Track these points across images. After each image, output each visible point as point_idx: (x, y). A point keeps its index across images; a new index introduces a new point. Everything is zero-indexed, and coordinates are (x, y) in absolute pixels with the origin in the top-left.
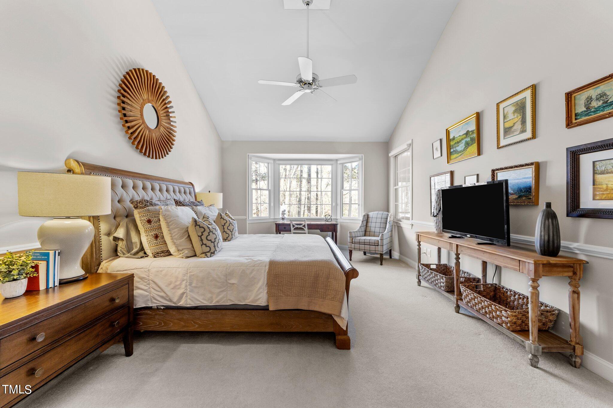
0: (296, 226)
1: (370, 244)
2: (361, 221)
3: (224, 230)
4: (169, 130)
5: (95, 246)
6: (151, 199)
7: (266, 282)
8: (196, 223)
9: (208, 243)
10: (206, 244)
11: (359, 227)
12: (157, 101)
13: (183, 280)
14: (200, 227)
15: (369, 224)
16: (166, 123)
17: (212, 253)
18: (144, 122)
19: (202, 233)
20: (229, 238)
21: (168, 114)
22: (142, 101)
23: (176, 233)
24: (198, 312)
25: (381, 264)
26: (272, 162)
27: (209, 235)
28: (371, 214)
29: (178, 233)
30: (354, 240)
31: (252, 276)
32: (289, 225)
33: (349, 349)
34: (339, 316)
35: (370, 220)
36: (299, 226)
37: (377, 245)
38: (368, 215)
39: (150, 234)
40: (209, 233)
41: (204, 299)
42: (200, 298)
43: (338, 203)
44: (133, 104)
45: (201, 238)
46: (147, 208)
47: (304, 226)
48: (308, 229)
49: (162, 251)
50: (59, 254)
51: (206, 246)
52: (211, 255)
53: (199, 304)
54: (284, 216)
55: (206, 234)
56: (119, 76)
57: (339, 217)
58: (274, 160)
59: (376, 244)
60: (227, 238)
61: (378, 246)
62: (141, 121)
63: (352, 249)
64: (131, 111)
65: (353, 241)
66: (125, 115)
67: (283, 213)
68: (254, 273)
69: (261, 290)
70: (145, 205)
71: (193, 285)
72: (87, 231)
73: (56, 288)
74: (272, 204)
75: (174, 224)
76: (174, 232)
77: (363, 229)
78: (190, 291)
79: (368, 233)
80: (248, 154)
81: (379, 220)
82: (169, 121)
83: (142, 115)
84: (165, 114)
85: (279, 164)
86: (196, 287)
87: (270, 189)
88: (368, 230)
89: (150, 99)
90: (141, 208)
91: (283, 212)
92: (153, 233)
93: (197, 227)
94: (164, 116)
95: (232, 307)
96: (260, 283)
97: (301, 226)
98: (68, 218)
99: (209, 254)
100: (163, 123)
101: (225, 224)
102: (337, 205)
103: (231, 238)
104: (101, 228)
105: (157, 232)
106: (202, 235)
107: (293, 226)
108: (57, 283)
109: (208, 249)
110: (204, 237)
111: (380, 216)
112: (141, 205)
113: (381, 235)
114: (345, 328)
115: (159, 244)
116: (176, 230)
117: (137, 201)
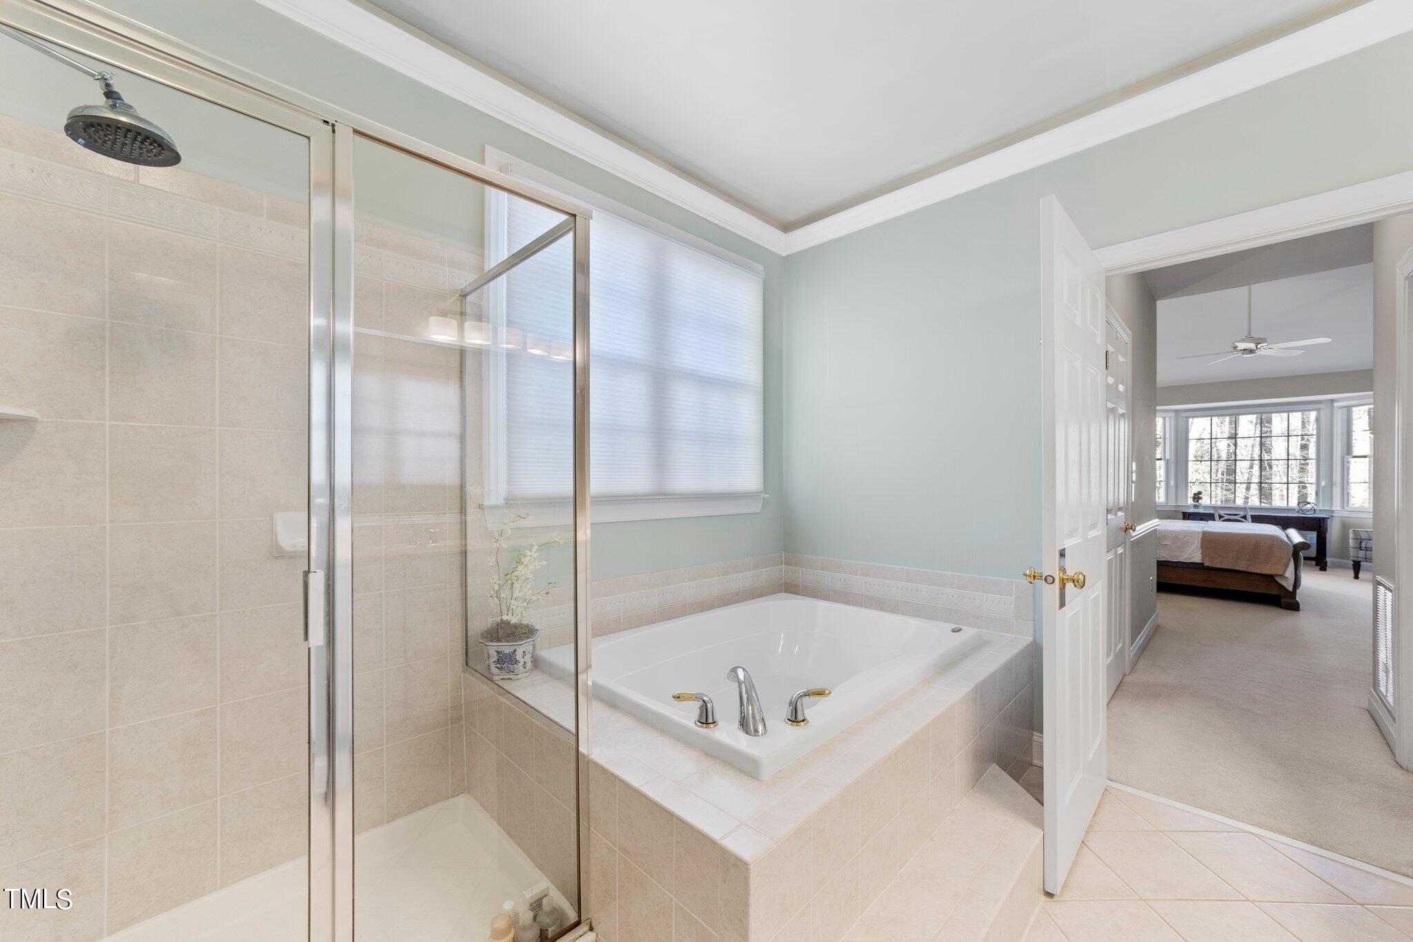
0: (1226, 518)
7: (1200, 545)
26: (1171, 414)
31: (1185, 539)
33: (1299, 611)
34: (1282, 576)
36: (1233, 517)
43: (1334, 480)
47: (1244, 517)
54: (1197, 501)
57: (1337, 506)
58: (1177, 411)
63: (1360, 559)
65: (1363, 546)
67: (1197, 497)
68: (1187, 538)
69: (1195, 551)
74: (1172, 483)
85: (1186, 417)
87: (1167, 457)
91: (1195, 494)
96: (1194, 546)
97: (1236, 517)
102: (1331, 484)
114: (1290, 589)
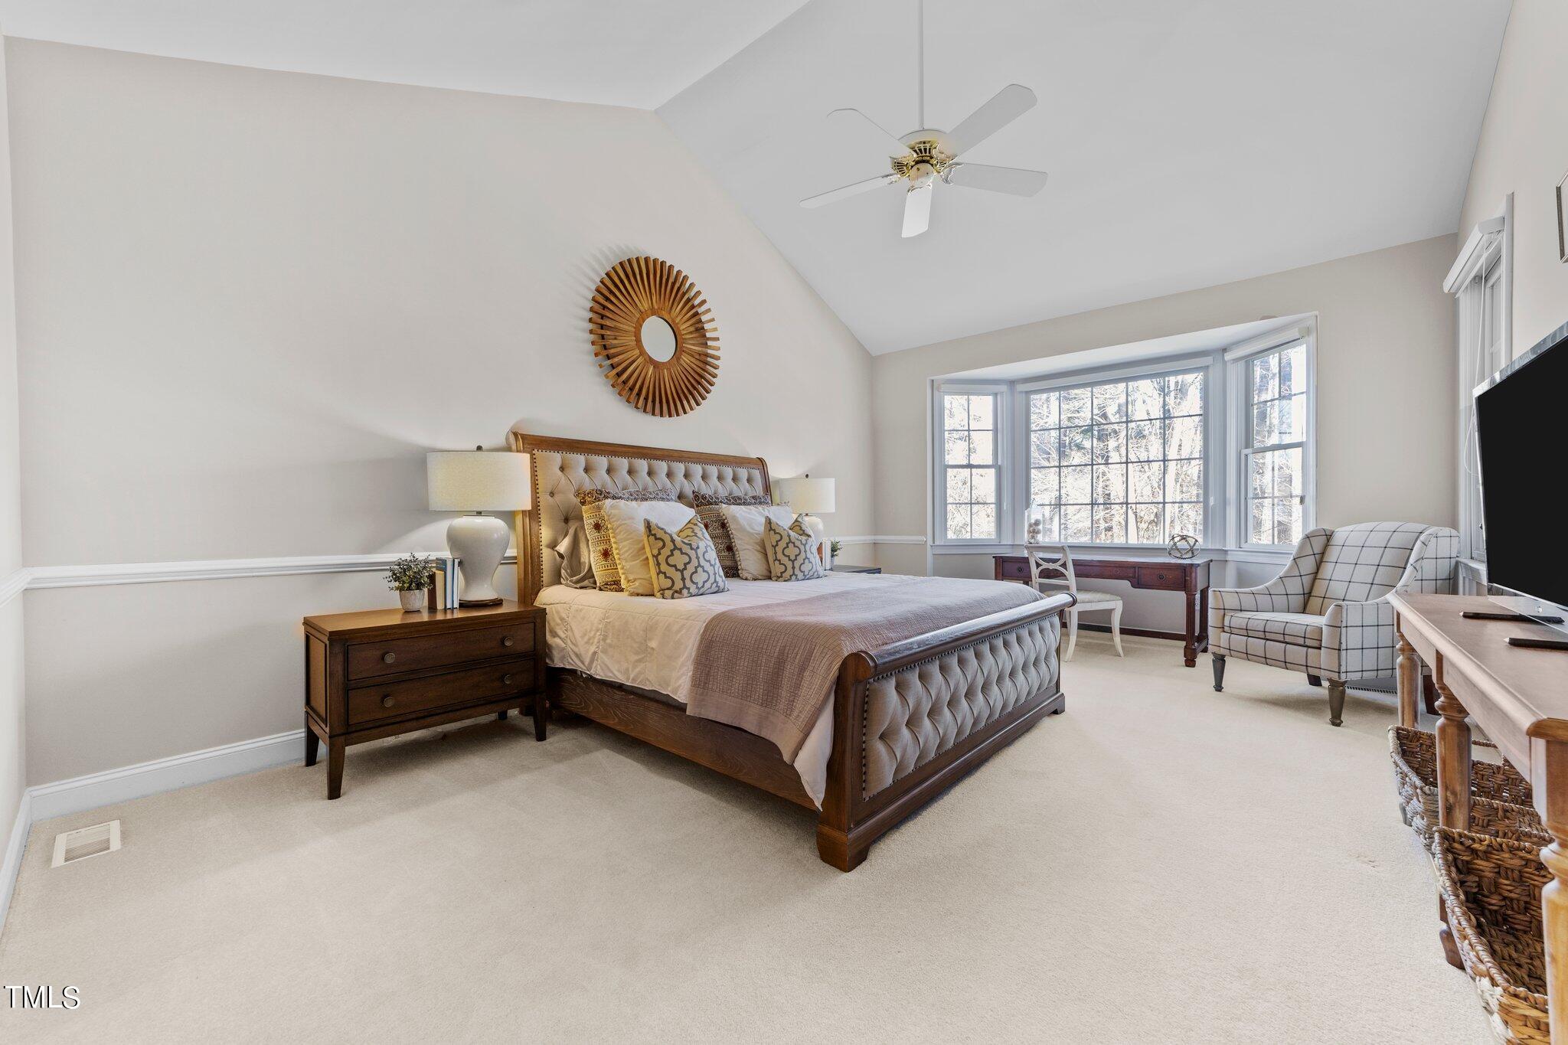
0: (1045, 565)
1: (1288, 639)
2: (1292, 558)
3: (776, 557)
4: (703, 358)
5: (532, 563)
6: (645, 489)
7: (693, 655)
8: (650, 531)
9: (671, 572)
10: (665, 573)
11: (1278, 577)
12: (672, 306)
13: (598, 631)
14: (656, 539)
15: (1327, 570)
16: (693, 345)
17: (676, 592)
18: (643, 352)
19: (659, 550)
20: (786, 575)
21: (700, 325)
22: (638, 316)
23: (625, 549)
24: (618, 695)
25: (1336, 721)
26: (1004, 388)
27: (672, 555)
28: (1341, 535)
29: (629, 550)
30: (1227, 619)
32: (1026, 560)
33: (845, 870)
35: (1333, 554)
36: (1051, 566)
37: (1315, 644)
38: (1329, 537)
39: (598, 548)
40: (672, 551)
41: (619, 671)
42: (614, 668)
43: (1228, 496)
44: (619, 325)
45: (657, 560)
46: (597, 503)
47: (1064, 565)
48: (1077, 575)
49: (614, 581)
50: (460, 563)
51: (666, 577)
52: (673, 595)
53: (611, 677)
54: (1033, 537)
55: (666, 552)
56: (593, 281)
57: (1231, 544)
58: (1012, 383)
59: (1309, 642)
60: (782, 573)
61: (1320, 648)
62: (637, 352)
64: (615, 339)
65: (1227, 623)
66: (605, 347)
67: (1034, 531)
69: (684, 670)
70: (595, 499)
71: (608, 641)
72: (496, 535)
73: (455, 610)
74: (1006, 506)
75: (622, 533)
76: (624, 547)
77: (1295, 586)
78: (602, 652)
79: (1315, 602)
80: (932, 378)
81: (1371, 556)
82: (702, 341)
83: (638, 341)
84: (692, 329)
85: (1027, 392)
86: (610, 646)
87: (999, 463)
88: (1319, 589)
89: (656, 307)
90: (590, 503)
92: (601, 548)
93: (652, 538)
94: (691, 333)
95: (652, 696)
96: (685, 655)
97: (1056, 566)
98: (479, 513)
99: (668, 593)
100: (688, 346)
101: (777, 542)
102: (1225, 501)
103: (791, 576)
104: (543, 535)
105: (607, 547)
106: (659, 554)
107: (1038, 565)
108: (456, 605)
109: (669, 583)
110: (662, 559)
111: (1379, 539)
112: (589, 499)
113: (1333, 609)
115: (610, 568)
116: (625, 543)
117: (585, 492)
